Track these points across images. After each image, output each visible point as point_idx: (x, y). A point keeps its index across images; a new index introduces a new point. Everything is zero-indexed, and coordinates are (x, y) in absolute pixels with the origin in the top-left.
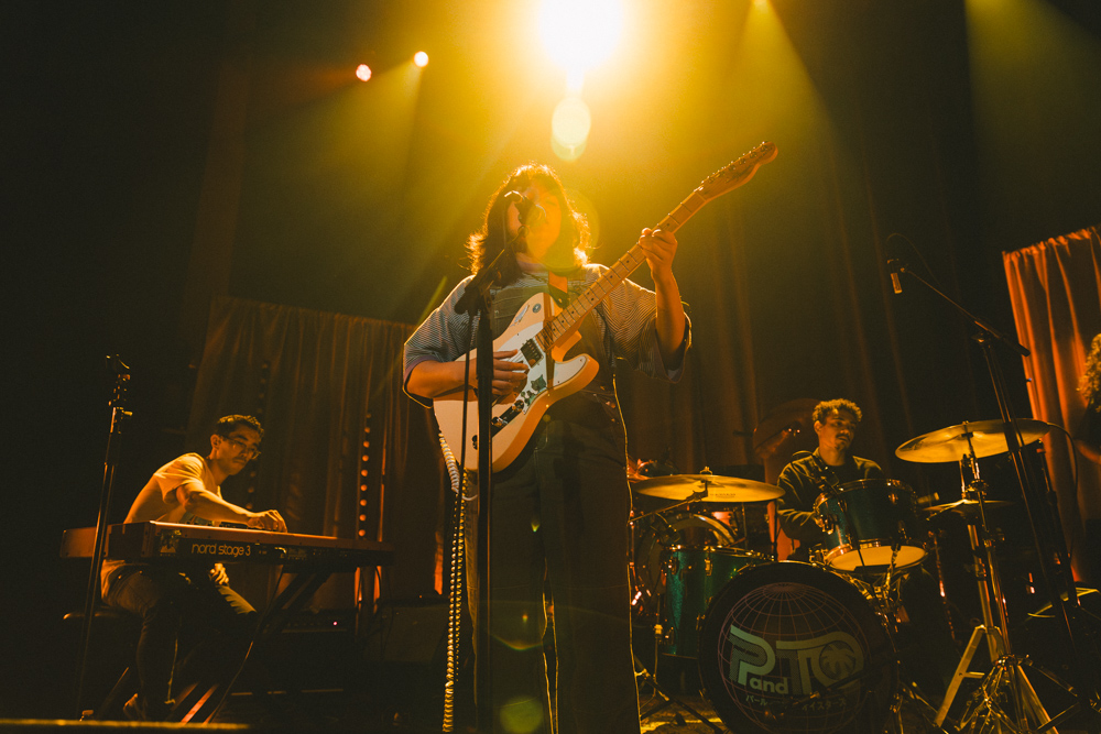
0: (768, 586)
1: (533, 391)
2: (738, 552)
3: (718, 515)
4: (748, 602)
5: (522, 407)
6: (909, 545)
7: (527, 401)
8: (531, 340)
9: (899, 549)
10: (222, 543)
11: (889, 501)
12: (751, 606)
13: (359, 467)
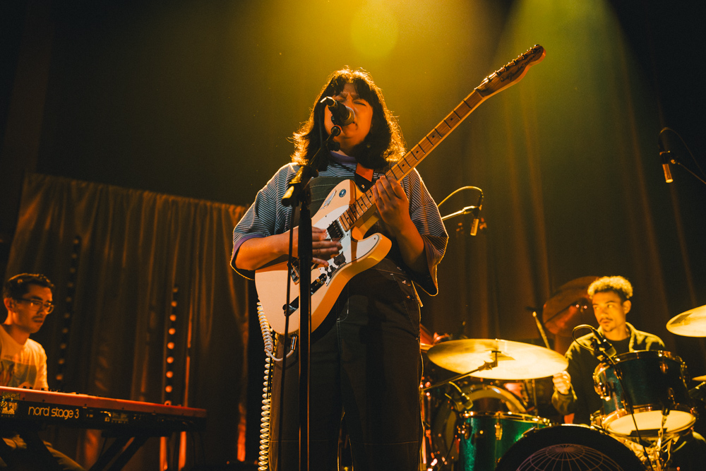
0: (550, 447)
1: (334, 266)
2: (527, 419)
3: (509, 386)
4: (533, 462)
5: (325, 279)
6: (678, 409)
7: (330, 274)
8: (336, 221)
9: (668, 413)
10: (53, 406)
11: (660, 370)
12: (536, 465)
13: (166, 340)
